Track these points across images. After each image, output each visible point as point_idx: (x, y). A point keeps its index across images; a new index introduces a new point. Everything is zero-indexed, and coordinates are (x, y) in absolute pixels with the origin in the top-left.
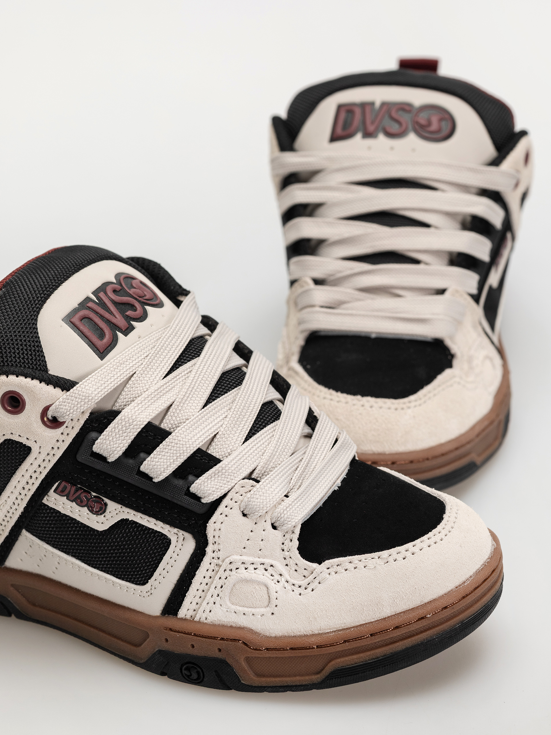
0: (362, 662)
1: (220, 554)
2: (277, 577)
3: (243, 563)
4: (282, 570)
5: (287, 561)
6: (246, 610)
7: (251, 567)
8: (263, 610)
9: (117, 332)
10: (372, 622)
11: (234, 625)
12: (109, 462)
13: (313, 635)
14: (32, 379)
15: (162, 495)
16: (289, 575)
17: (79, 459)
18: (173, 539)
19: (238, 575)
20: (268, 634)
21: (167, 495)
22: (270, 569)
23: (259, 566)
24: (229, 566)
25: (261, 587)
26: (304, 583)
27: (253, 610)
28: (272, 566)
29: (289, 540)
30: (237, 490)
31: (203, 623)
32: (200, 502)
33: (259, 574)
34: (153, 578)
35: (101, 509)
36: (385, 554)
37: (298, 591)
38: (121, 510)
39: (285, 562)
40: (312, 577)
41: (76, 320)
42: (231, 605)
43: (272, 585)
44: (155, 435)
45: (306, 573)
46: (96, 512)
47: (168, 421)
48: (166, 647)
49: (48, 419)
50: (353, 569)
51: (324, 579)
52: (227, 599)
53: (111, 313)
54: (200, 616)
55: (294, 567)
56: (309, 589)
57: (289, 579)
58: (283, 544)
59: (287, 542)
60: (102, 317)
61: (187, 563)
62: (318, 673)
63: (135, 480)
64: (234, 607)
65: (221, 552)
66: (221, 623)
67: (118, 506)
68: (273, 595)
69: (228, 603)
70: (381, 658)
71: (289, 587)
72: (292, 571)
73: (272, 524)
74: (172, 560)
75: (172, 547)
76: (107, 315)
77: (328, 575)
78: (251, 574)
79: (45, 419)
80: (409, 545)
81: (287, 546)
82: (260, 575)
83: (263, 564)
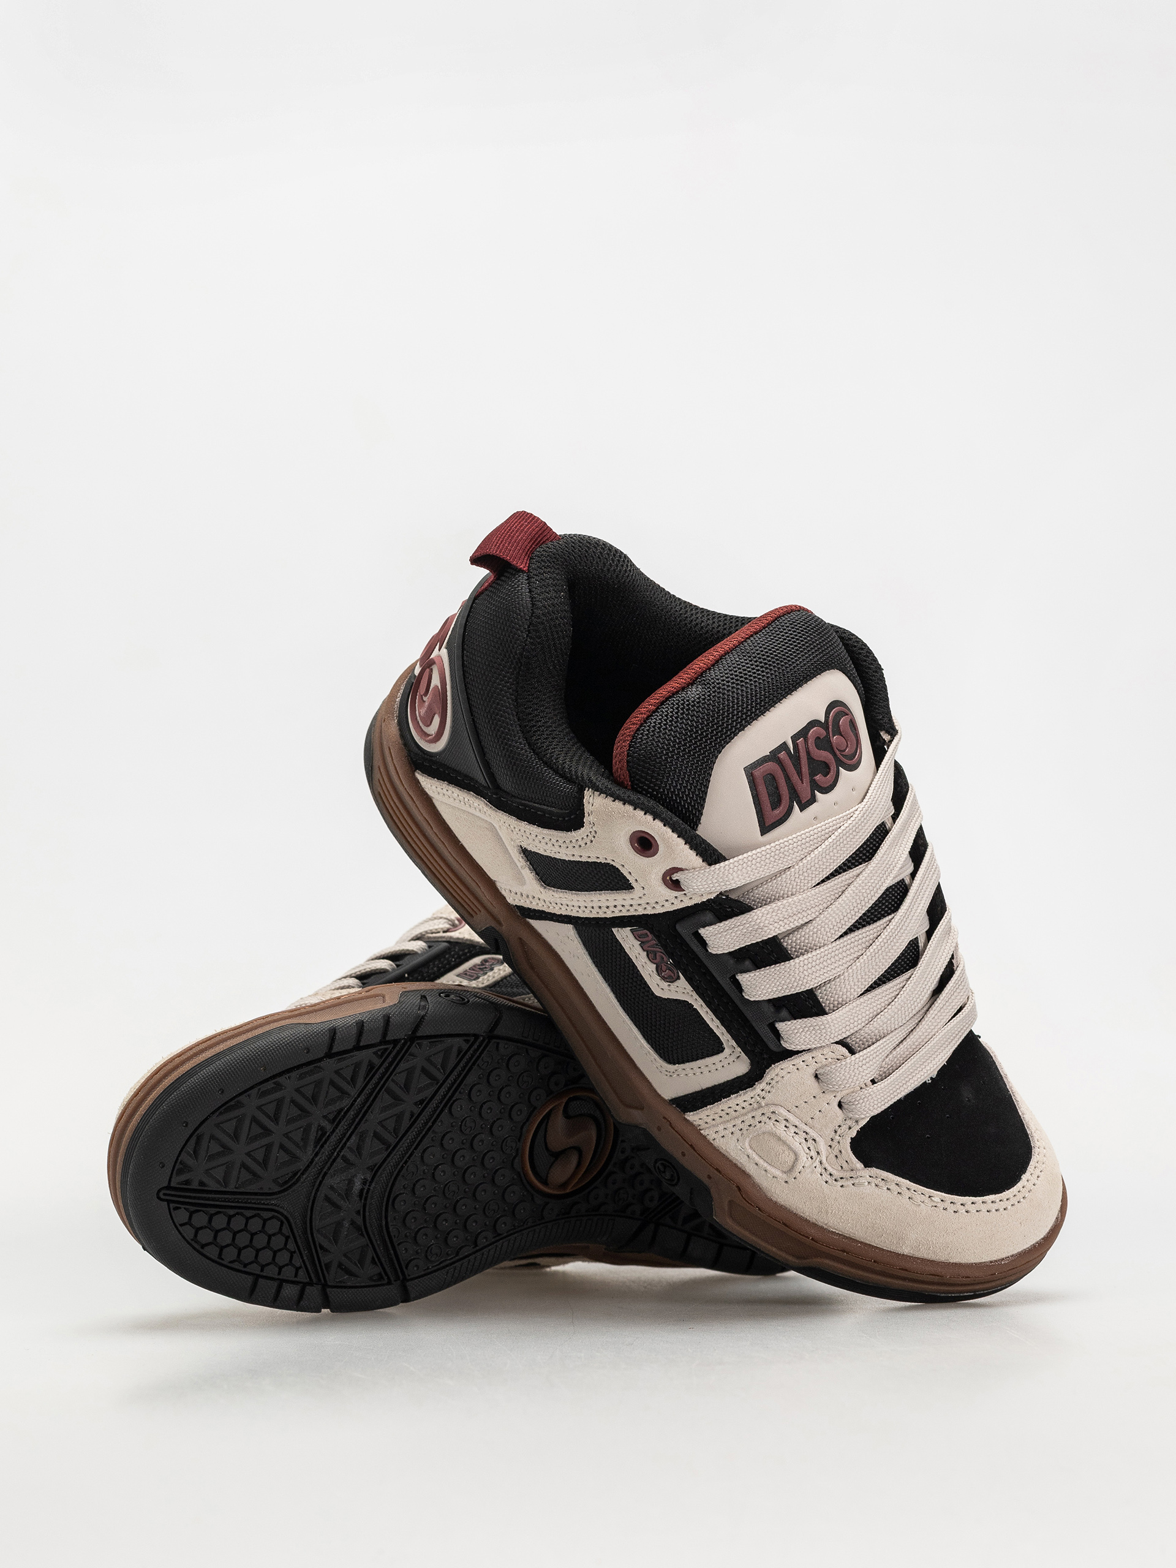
0: (850, 1276)
1: (769, 1097)
2: (813, 1153)
3: (786, 1120)
4: (822, 1150)
5: (834, 1144)
6: (761, 1162)
7: (793, 1129)
8: (778, 1173)
9: (795, 803)
10: (883, 1250)
11: (739, 1165)
12: (707, 951)
13: (815, 1225)
14: (678, 837)
15: (744, 1011)
16: (827, 1157)
17: (678, 927)
18: (727, 1051)
19: (774, 1129)
20: (769, 1195)
21: (748, 1014)
22: (810, 1141)
23: (801, 1133)
24: (770, 1114)
25: (791, 1153)
26: (837, 1174)
27: (769, 1168)
28: (814, 1140)
29: (847, 1127)
30: (825, 1053)
31: (709, 1141)
32: (779, 1041)
33: (796, 1141)
34: (682, 1066)
35: (670, 977)
36: (938, 1195)
37: (826, 1177)
38: (691, 993)
39: (830, 1143)
40: (849, 1174)
41: (758, 773)
42: (748, 1147)
43: (803, 1159)
44: (772, 951)
45: (845, 1165)
46: (663, 977)
47: (795, 938)
48: (655, 1133)
49: (671, 878)
50: (896, 1193)
51: (861, 1184)
52: (747, 1140)
53: (800, 773)
54: (710, 1133)
55: (836, 1152)
56: (840, 1183)
57: (824, 1161)
58: (840, 1126)
59: (844, 1128)
60: (788, 778)
61: (728, 1081)
62: (798, 1258)
63: (725, 983)
64: (750, 1151)
65: (770, 1095)
66: (727, 1154)
67: (689, 988)
68: (799, 1167)
69: (747, 1144)
70: (871, 1284)
71: (819, 1169)
72: (832, 1156)
73: (840, 1102)
74: (714, 1067)
75: (721, 1056)
76: (795, 778)
77: (867, 1183)
78: (788, 1136)
79: (668, 878)
80: (968, 1200)
81: (842, 1131)
82: (797, 1143)
83: (807, 1133)
